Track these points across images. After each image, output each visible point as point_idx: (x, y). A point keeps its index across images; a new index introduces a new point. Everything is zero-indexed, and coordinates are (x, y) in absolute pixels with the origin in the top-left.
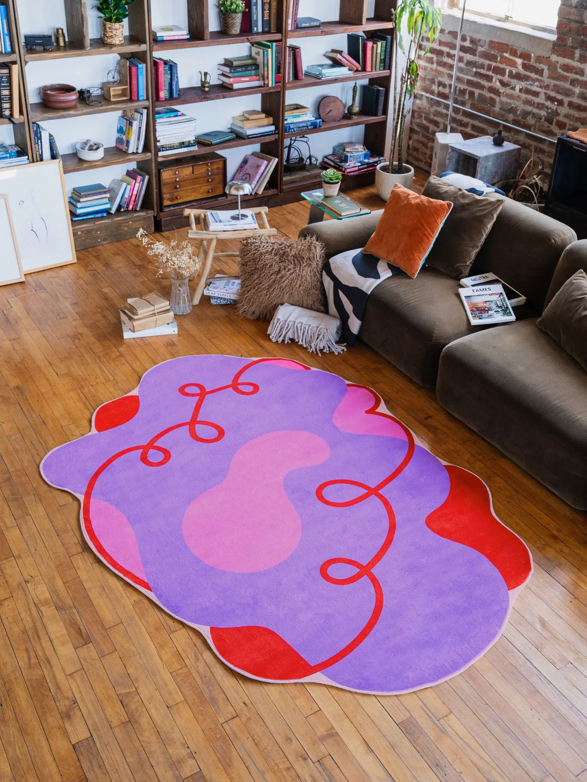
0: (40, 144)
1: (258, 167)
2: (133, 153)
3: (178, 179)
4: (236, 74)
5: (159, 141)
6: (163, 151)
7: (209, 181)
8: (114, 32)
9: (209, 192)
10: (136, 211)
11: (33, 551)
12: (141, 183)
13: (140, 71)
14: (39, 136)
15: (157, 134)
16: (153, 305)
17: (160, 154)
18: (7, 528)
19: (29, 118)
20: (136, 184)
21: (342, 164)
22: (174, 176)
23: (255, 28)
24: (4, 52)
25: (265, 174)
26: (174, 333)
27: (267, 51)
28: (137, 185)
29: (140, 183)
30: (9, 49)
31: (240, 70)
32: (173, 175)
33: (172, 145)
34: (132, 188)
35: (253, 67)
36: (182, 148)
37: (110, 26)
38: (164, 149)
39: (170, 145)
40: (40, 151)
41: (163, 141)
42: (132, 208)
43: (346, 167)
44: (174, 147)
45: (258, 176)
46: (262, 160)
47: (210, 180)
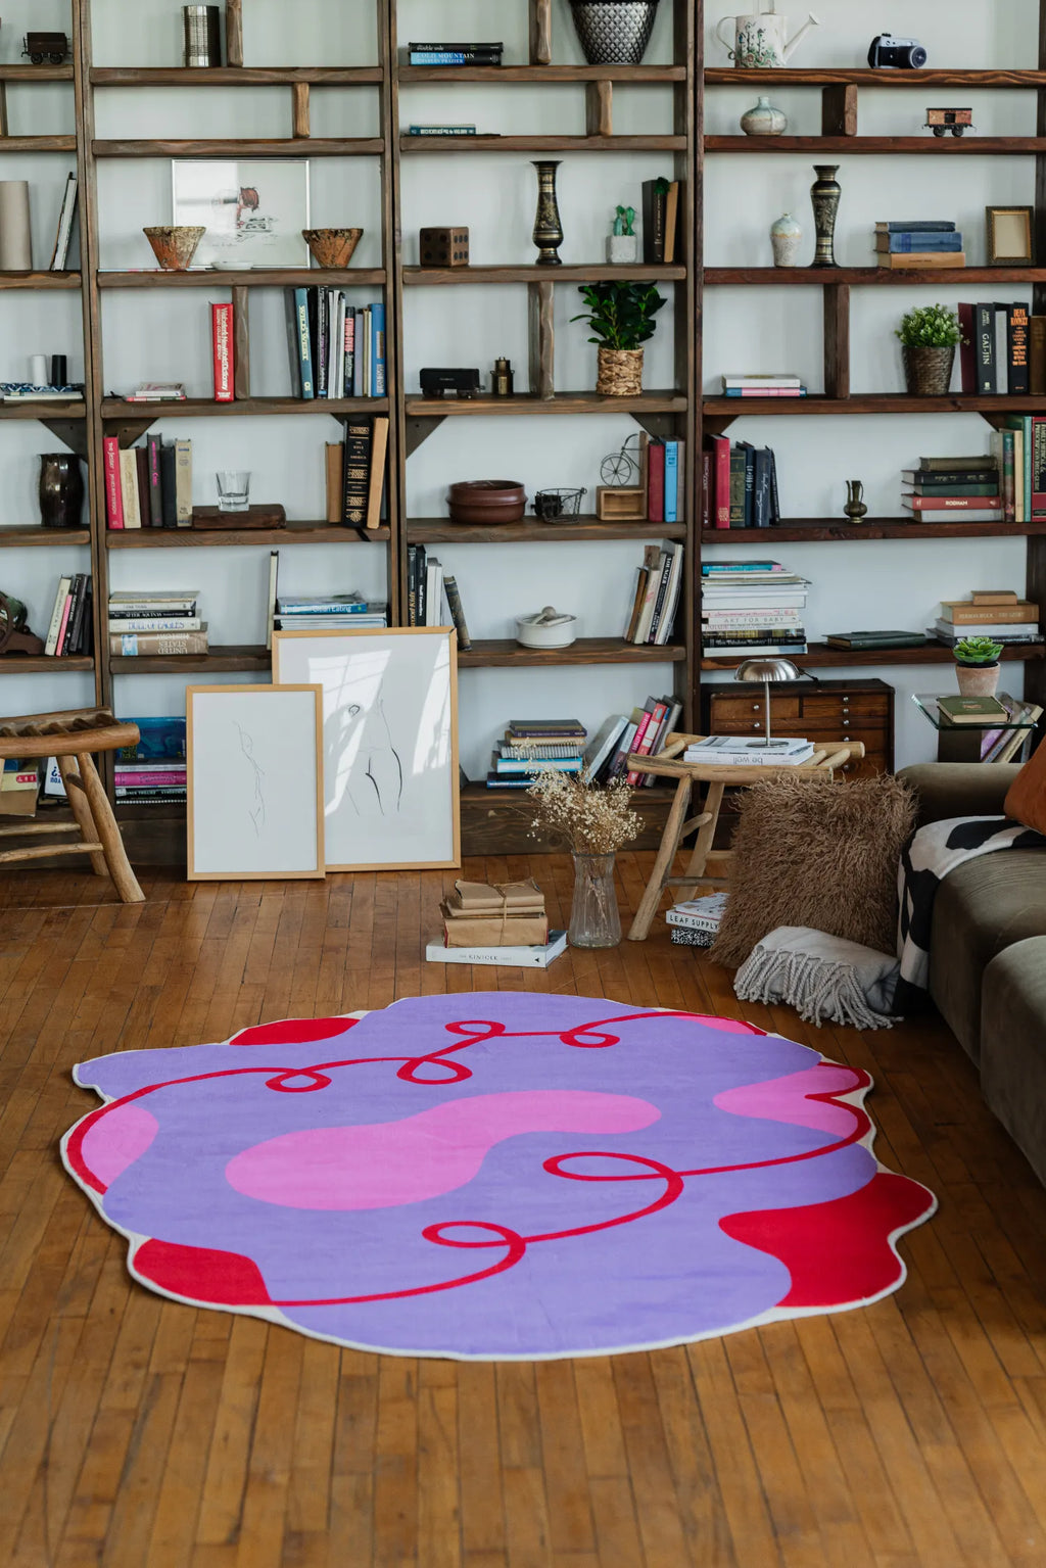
0: (421, 593)
2: (645, 644)
4: (933, 490)
5: (706, 621)
6: (716, 646)
8: (616, 369)
10: (643, 787)
12: (664, 720)
13: (669, 456)
14: (421, 575)
15: (705, 604)
16: (504, 896)
17: (709, 652)
19: (402, 533)
20: (652, 722)
23: (987, 385)
24: (369, 396)
26: (536, 965)
27: (1013, 437)
28: (653, 726)
29: (660, 722)
30: (380, 390)
31: (945, 479)
32: (745, 712)
33: (740, 635)
34: (641, 732)
35: (981, 476)
36: (766, 644)
37: (607, 356)
38: (719, 642)
39: (735, 634)
40: (421, 610)
41: (715, 624)
42: (637, 781)
44: (745, 639)
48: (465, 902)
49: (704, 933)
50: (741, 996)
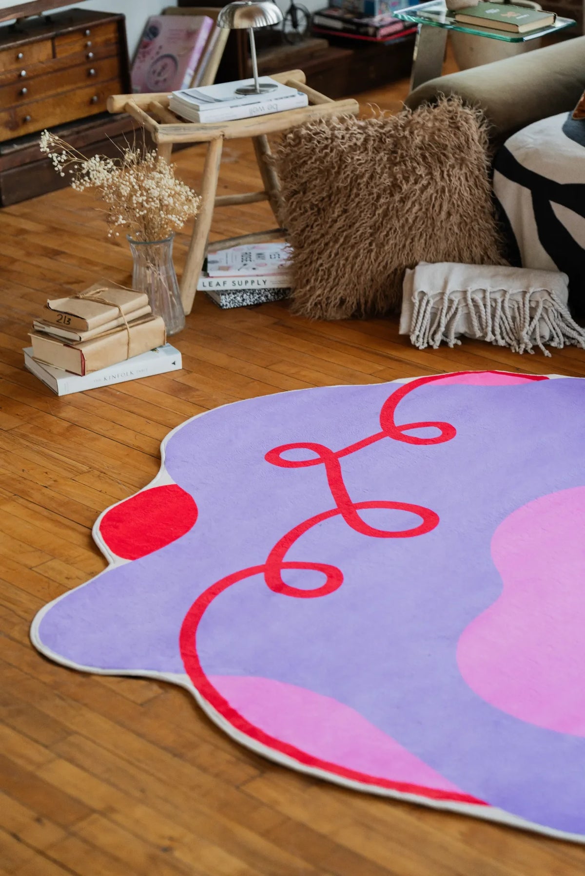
1: (191, 35)
3: (23, 73)
7: (89, 74)
9: (91, 102)
11: (137, 794)
16: (115, 306)
18: (39, 766)
21: (365, 21)
22: (14, 66)
25: (211, 48)
26: (174, 368)
32: (11, 63)
43: (377, 25)
45: (195, 56)
46: (197, 18)
47: (92, 71)
48: (91, 321)
49: (253, 292)
50: (421, 345)
